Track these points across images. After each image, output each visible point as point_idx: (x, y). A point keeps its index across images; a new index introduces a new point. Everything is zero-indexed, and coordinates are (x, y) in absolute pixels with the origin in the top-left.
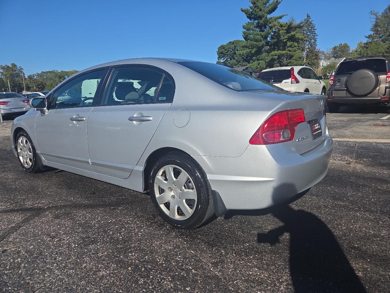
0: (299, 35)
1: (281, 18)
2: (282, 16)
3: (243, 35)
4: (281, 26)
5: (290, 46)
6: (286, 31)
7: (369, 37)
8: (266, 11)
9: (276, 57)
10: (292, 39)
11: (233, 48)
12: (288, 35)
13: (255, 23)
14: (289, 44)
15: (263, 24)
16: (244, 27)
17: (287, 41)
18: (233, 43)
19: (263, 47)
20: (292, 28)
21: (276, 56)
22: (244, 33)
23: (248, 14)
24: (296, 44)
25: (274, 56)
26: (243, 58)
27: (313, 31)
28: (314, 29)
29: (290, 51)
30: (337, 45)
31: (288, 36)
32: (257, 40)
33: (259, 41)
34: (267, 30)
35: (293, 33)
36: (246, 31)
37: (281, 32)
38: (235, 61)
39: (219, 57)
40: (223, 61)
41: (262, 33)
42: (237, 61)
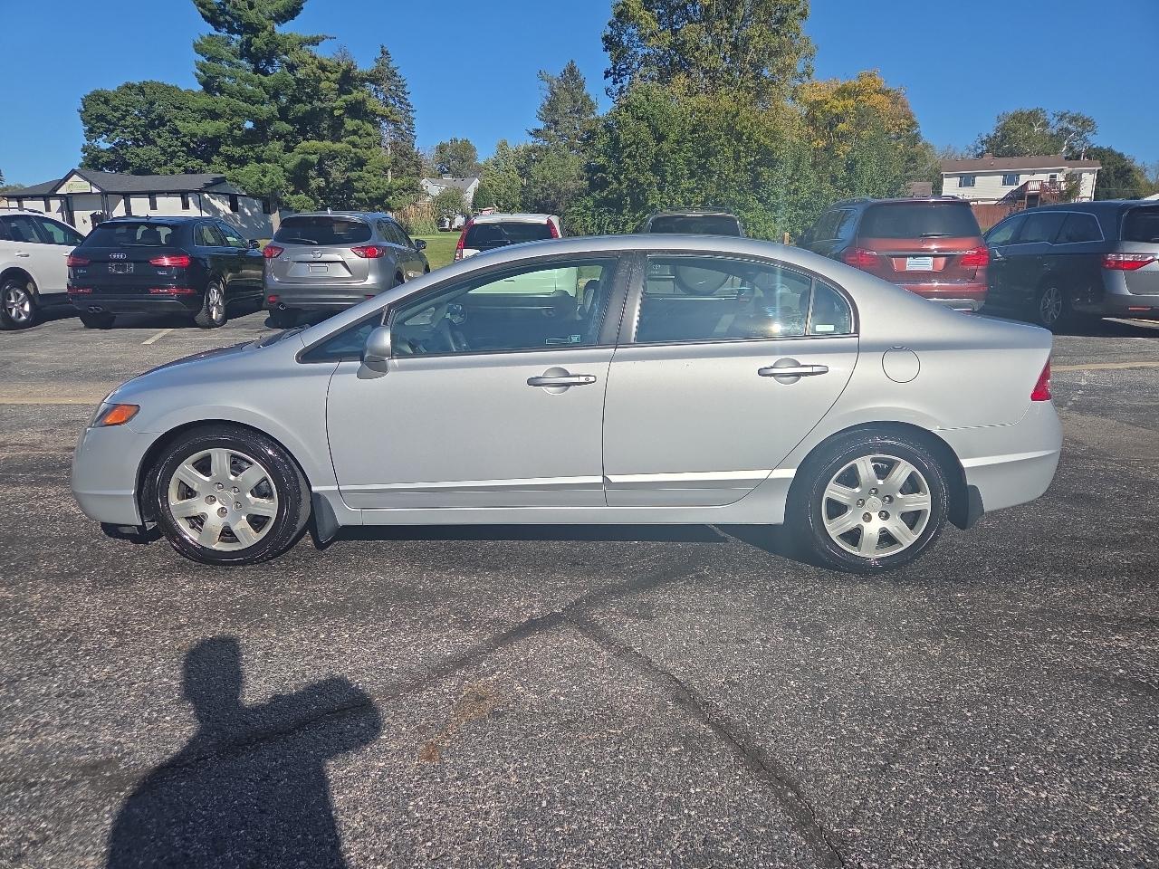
0: (375, 104)
1: (315, 42)
2: (317, 37)
3: (197, 75)
4: (323, 68)
5: (355, 132)
6: (337, 86)
7: (536, 133)
8: (267, 14)
9: (314, 158)
10: (356, 110)
11: (145, 107)
12: (344, 97)
13: (234, 44)
14: (350, 124)
15: (263, 52)
16: (198, 49)
17: (344, 114)
18: (141, 90)
19: (270, 121)
20: (354, 79)
21: (315, 153)
22: (202, 68)
23: (210, 10)
24: (369, 127)
25: (309, 154)
26: (186, 145)
27: (403, 97)
28: (404, 93)
29: (355, 145)
30: (447, 141)
31: (345, 101)
32: (249, 98)
33: (257, 102)
34: (277, 71)
35: (357, 95)
36: (206, 61)
37: (324, 85)
38: (156, 152)
39: (91, 130)
40: (108, 146)
41: (265, 79)
42: (164, 152)
